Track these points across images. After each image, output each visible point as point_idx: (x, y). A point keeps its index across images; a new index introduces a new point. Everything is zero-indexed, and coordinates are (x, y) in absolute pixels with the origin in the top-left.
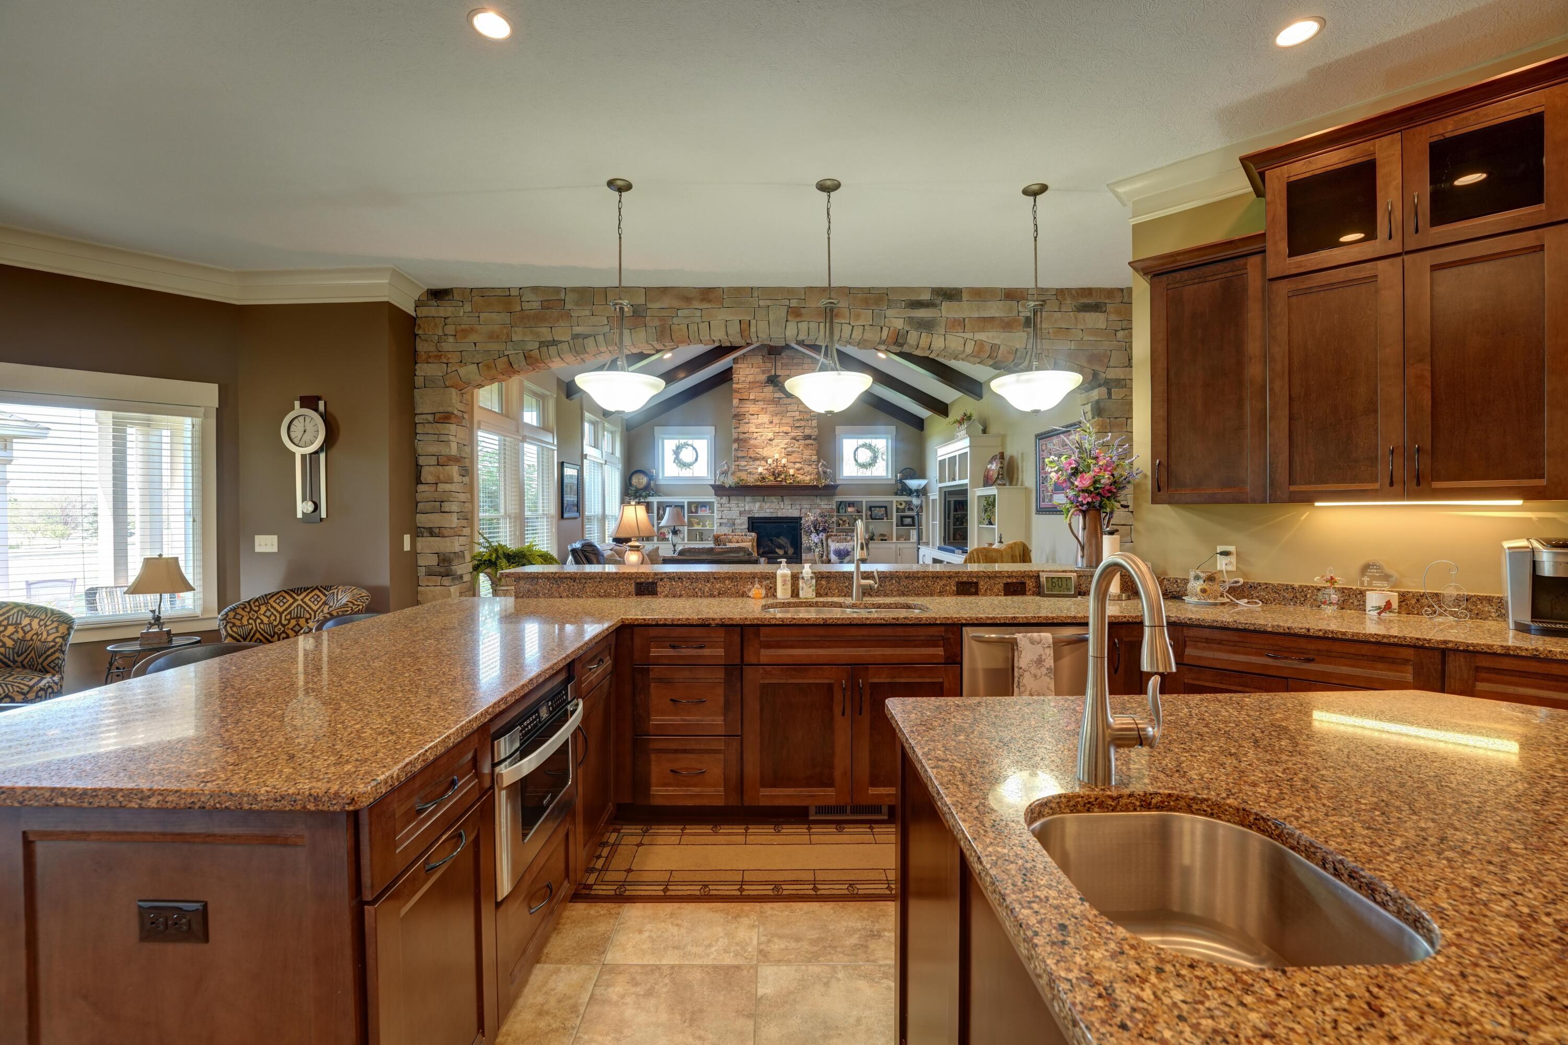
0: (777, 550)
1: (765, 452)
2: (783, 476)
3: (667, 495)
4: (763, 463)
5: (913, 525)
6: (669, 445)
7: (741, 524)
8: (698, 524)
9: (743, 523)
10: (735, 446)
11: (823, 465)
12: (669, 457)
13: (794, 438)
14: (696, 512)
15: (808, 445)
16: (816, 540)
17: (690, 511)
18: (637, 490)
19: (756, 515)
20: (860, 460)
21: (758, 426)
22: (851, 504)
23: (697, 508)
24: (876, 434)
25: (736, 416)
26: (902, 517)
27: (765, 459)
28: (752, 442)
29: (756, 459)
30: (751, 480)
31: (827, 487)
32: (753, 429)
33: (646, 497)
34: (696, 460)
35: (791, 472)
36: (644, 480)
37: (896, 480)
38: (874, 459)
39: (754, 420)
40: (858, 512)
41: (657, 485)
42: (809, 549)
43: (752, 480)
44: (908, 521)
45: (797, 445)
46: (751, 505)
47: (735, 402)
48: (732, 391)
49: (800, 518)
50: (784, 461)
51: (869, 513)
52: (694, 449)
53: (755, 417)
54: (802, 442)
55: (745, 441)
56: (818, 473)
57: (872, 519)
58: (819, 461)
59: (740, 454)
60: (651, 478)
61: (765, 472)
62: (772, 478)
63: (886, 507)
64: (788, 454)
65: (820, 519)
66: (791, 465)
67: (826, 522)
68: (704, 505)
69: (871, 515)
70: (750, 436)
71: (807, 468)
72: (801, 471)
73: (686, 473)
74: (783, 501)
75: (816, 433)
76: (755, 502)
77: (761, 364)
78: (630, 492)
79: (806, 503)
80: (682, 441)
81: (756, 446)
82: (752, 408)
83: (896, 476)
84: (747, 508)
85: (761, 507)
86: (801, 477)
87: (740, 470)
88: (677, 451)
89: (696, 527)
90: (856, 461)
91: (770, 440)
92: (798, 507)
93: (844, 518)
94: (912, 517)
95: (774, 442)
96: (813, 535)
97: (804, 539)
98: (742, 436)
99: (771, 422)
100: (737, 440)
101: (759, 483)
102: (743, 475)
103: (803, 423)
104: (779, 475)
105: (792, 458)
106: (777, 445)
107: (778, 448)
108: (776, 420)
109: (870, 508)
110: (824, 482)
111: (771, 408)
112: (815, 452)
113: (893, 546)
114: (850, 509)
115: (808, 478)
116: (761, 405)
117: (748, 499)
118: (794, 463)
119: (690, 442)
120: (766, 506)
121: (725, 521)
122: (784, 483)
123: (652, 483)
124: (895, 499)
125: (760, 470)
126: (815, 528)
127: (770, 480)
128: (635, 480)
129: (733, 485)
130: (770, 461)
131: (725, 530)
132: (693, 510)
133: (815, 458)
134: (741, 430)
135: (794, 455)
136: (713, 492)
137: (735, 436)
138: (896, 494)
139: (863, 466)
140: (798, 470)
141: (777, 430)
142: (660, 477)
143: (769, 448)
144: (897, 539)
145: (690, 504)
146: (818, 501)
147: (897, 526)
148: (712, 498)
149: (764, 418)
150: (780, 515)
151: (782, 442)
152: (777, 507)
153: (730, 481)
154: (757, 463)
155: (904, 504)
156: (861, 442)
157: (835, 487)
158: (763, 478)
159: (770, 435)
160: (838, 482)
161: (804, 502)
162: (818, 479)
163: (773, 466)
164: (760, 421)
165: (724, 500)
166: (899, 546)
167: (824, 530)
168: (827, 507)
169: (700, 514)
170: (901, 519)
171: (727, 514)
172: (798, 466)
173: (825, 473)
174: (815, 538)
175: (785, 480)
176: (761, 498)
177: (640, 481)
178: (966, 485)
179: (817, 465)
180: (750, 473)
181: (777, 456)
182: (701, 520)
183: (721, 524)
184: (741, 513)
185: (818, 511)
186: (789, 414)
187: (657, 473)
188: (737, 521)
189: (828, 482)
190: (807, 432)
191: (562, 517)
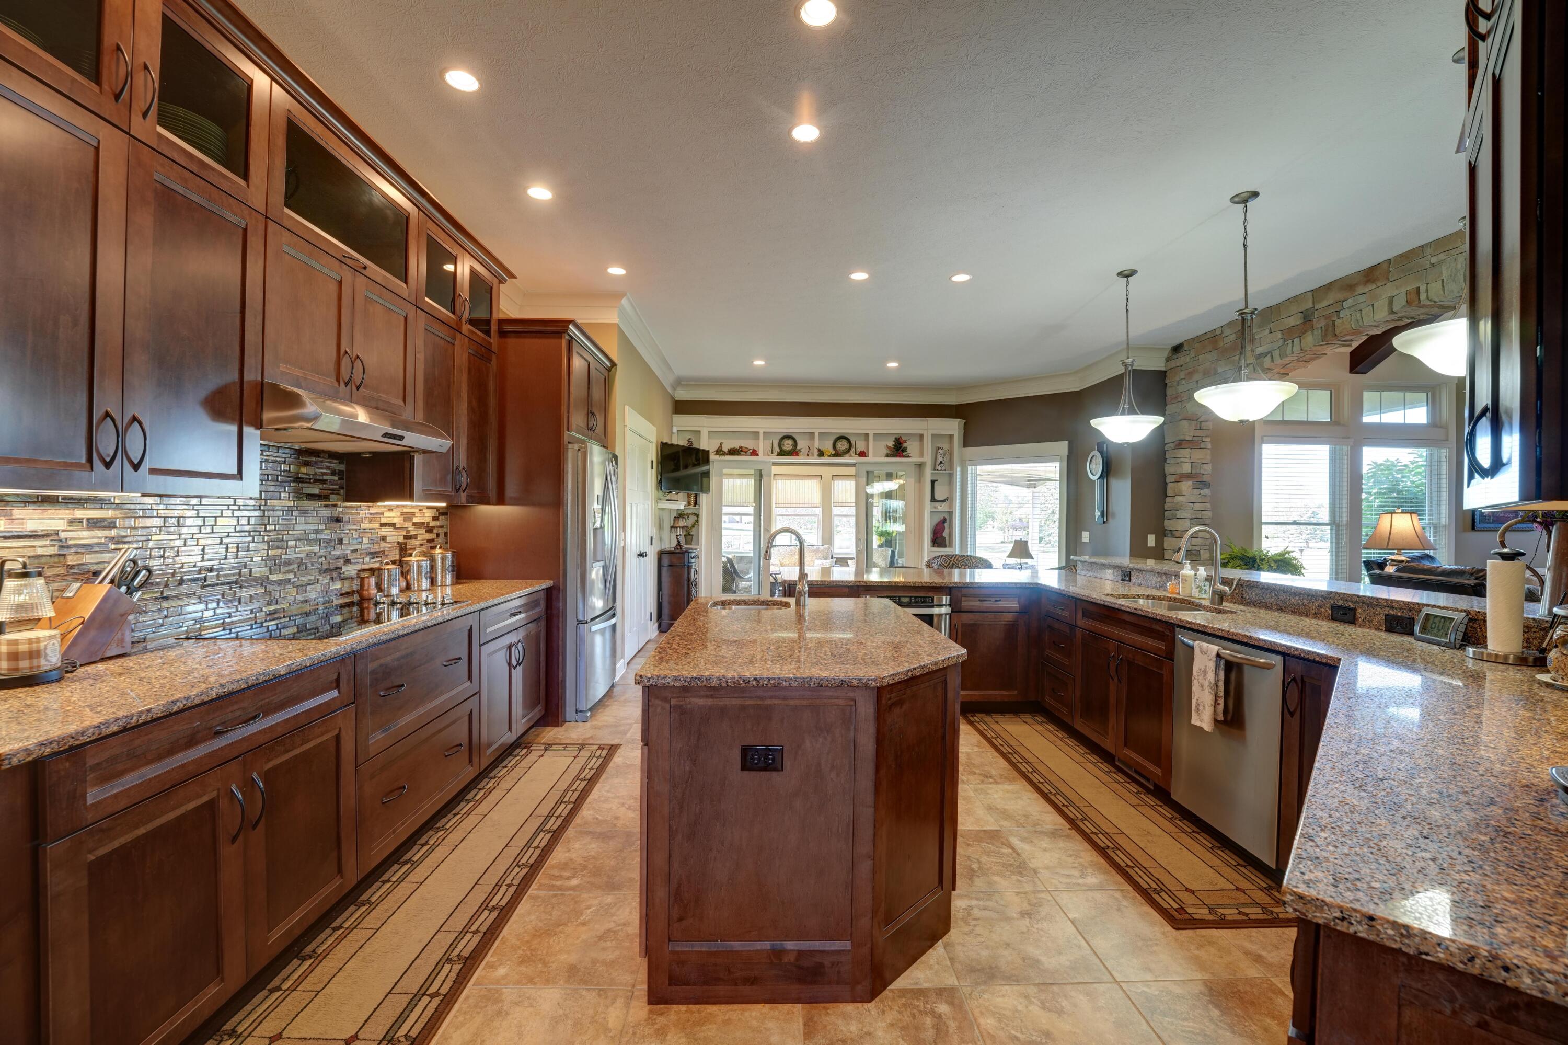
191: (1473, 528)
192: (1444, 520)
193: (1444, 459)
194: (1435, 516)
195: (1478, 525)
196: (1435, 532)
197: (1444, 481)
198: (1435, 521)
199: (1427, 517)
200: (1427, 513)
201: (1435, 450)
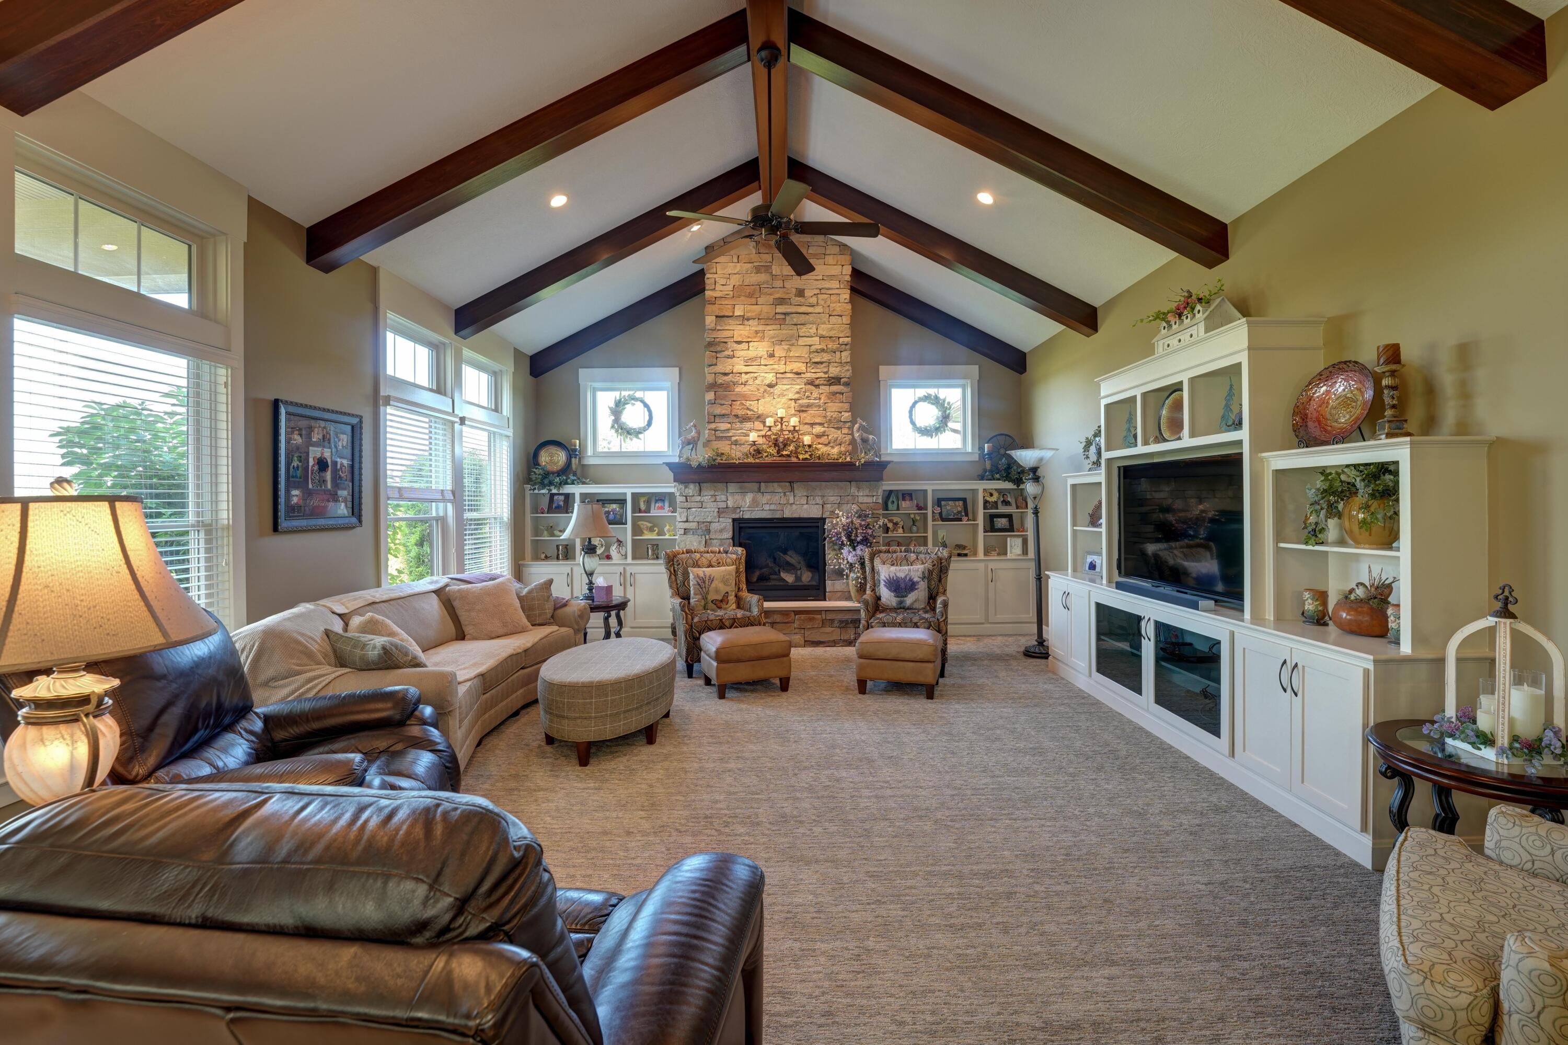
0: (783, 575)
1: (761, 407)
2: (792, 448)
3: (597, 482)
4: (758, 425)
5: (1011, 529)
6: (605, 400)
7: (721, 531)
8: (651, 530)
9: (724, 529)
10: (710, 396)
11: (861, 428)
12: (604, 420)
13: (811, 383)
14: (648, 510)
15: (834, 394)
16: (851, 559)
17: (636, 509)
18: (547, 474)
19: (747, 516)
20: (920, 423)
21: (749, 362)
22: (907, 495)
23: (648, 503)
24: (946, 378)
25: (710, 344)
26: (992, 517)
27: (761, 418)
28: (738, 389)
29: (745, 419)
30: (737, 454)
31: (868, 464)
32: (740, 367)
33: (561, 484)
34: (649, 423)
35: (807, 440)
36: (561, 457)
37: (982, 456)
38: (945, 418)
39: (742, 352)
40: (920, 508)
41: (584, 467)
42: (839, 573)
43: (739, 454)
44: (1002, 522)
45: (815, 395)
46: (738, 497)
47: (710, 320)
48: (705, 302)
49: (823, 520)
50: (794, 421)
51: (938, 510)
52: (646, 405)
53: (745, 346)
54: (825, 389)
55: (727, 387)
56: (853, 442)
57: (943, 520)
58: (853, 422)
59: (718, 410)
60: (572, 453)
61: (761, 441)
62: (773, 451)
63: (964, 500)
64: (801, 410)
65: (857, 522)
66: (807, 428)
67: (867, 527)
68: (660, 498)
69: (941, 514)
70: (736, 379)
71: (834, 434)
72: (824, 440)
73: (633, 445)
74: (792, 490)
75: (848, 374)
76: (744, 492)
77: (754, 256)
78: (533, 477)
79: (832, 494)
80: (625, 393)
81: (746, 397)
82: (740, 331)
83: (981, 448)
84: (730, 504)
85: (755, 502)
86: (823, 449)
87: (719, 438)
88: (617, 410)
89: (648, 536)
90: (913, 423)
91: (771, 386)
92: (819, 500)
93: (896, 519)
94: (1009, 517)
95: (778, 390)
96: (845, 551)
97: (830, 555)
98: (721, 380)
99: (772, 355)
100: (713, 386)
101: (751, 460)
102: (724, 447)
103: (826, 357)
104: (785, 445)
105: (807, 417)
106: (782, 395)
107: (784, 400)
108: (780, 352)
109: (939, 502)
110: (863, 458)
111: (771, 331)
112: (847, 406)
113: (981, 566)
114: (904, 504)
115: (835, 450)
116: (754, 325)
117: (732, 487)
118: (812, 425)
119: (639, 394)
120: (764, 499)
121: (693, 525)
122: (794, 460)
123: (574, 461)
124: (982, 486)
125: (753, 436)
126: (849, 536)
127: (770, 455)
128: (544, 458)
129: (704, 464)
130: (769, 421)
131: (694, 542)
132: (643, 507)
133: (846, 416)
134: (720, 368)
135: (812, 412)
136: (671, 475)
137: (710, 379)
138: (982, 478)
139: (925, 432)
140: (818, 436)
141: (782, 368)
142: (590, 452)
143: (768, 399)
144: (986, 553)
145: (635, 496)
146: (854, 490)
147: (985, 531)
148: (670, 487)
149: (759, 349)
150: (787, 514)
151: (791, 390)
152: (783, 501)
153: (701, 456)
154: (748, 425)
155: (996, 495)
156: (921, 392)
157: (882, 466)
158: (758, 451)
159: (770, 378)
160: (884, 459)
161: (829, 492)
162: (853, 452)
163: (774, 430)
164: (751, 353)
165: (692, 489)
166: (992, 565)
167: (866, 541)
168: (869, 500)
169: (654, 512)
170: (991, 519)
171: (697, 514)
172: (818, 429)
173: (864, 441)
174: (849, 555)
175: (796, 453)
176: (755, 486)
177: (553, 459)
178: (1240, 443)
179: (851, 428)
180: (736, 443)
181: (781, 413)
182: (656, 524)
183: (686, 531)
184: (720, 512)
185: (855, 508)
186: (802, 341)
187: (583, 447)
188: (714, 526)
189: (870, 457)
190: (834, 371)
191: (275, 529)
192: (224, 515)
193: (222, 389)
194: (207, 507)
195: (284, 524)
196: (208, 541)
197: (223, 434)
198: (207, 518)
199: (191, 509)
200: (191, 499)
201: (206, 366)
